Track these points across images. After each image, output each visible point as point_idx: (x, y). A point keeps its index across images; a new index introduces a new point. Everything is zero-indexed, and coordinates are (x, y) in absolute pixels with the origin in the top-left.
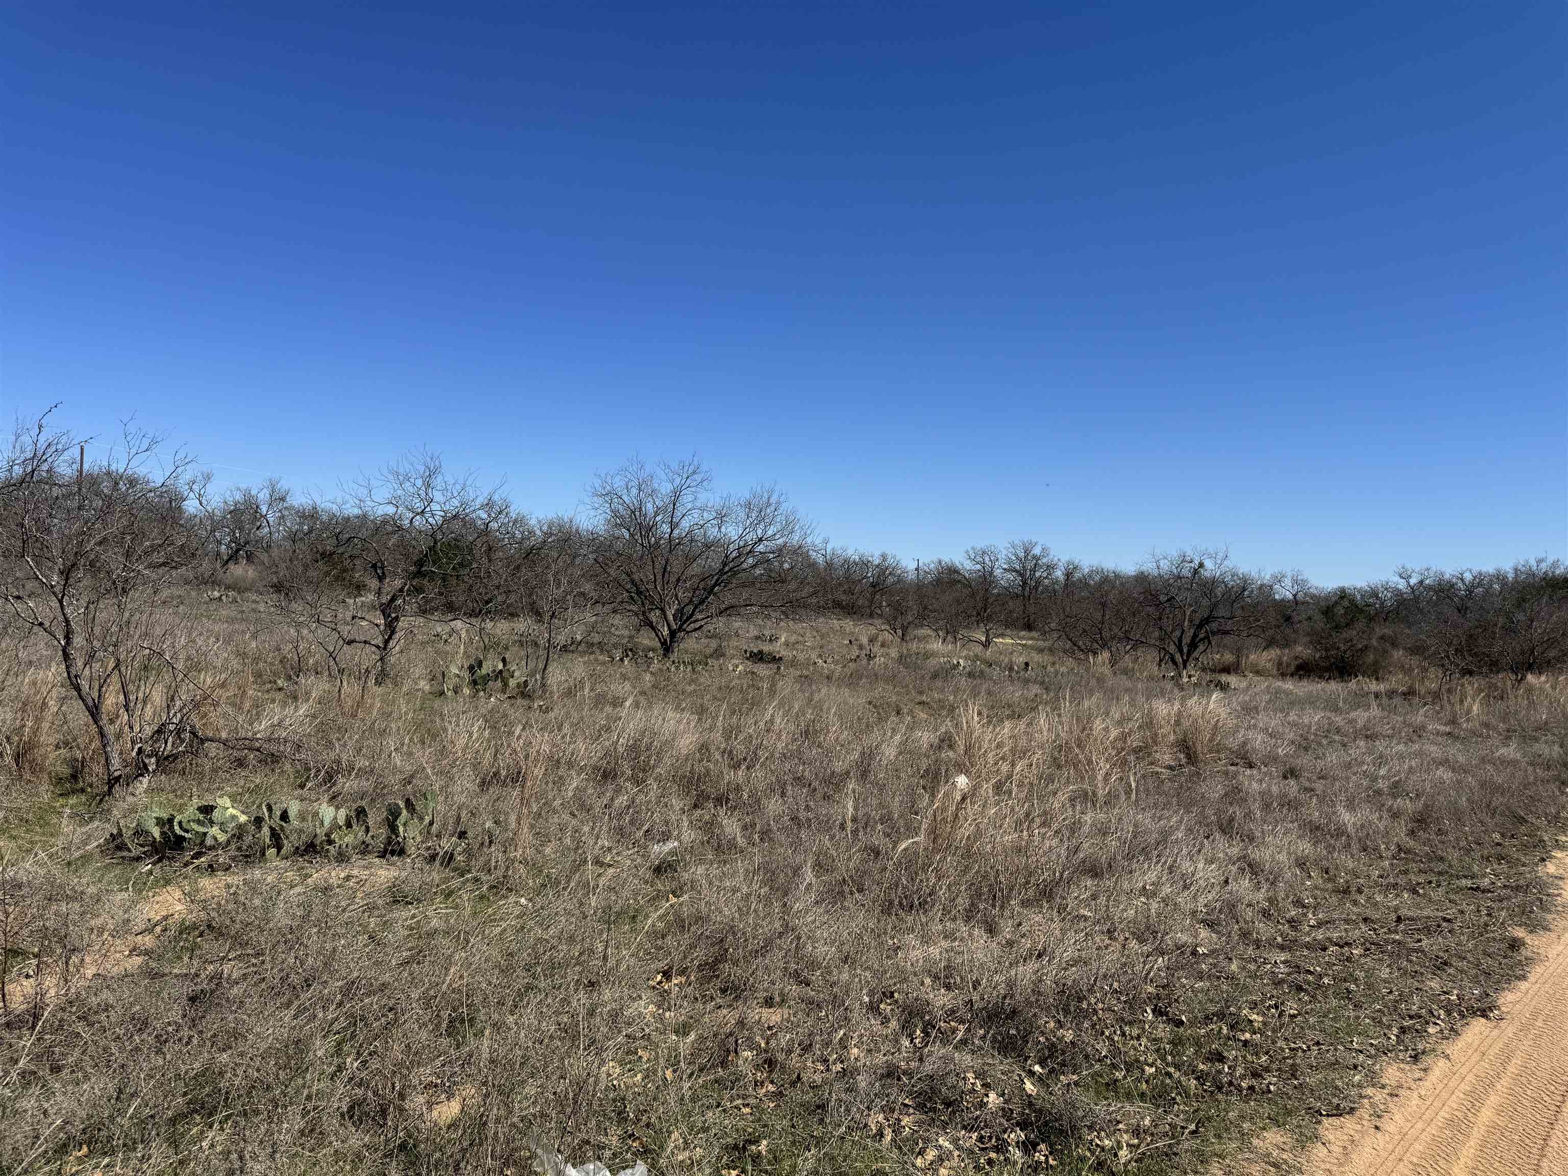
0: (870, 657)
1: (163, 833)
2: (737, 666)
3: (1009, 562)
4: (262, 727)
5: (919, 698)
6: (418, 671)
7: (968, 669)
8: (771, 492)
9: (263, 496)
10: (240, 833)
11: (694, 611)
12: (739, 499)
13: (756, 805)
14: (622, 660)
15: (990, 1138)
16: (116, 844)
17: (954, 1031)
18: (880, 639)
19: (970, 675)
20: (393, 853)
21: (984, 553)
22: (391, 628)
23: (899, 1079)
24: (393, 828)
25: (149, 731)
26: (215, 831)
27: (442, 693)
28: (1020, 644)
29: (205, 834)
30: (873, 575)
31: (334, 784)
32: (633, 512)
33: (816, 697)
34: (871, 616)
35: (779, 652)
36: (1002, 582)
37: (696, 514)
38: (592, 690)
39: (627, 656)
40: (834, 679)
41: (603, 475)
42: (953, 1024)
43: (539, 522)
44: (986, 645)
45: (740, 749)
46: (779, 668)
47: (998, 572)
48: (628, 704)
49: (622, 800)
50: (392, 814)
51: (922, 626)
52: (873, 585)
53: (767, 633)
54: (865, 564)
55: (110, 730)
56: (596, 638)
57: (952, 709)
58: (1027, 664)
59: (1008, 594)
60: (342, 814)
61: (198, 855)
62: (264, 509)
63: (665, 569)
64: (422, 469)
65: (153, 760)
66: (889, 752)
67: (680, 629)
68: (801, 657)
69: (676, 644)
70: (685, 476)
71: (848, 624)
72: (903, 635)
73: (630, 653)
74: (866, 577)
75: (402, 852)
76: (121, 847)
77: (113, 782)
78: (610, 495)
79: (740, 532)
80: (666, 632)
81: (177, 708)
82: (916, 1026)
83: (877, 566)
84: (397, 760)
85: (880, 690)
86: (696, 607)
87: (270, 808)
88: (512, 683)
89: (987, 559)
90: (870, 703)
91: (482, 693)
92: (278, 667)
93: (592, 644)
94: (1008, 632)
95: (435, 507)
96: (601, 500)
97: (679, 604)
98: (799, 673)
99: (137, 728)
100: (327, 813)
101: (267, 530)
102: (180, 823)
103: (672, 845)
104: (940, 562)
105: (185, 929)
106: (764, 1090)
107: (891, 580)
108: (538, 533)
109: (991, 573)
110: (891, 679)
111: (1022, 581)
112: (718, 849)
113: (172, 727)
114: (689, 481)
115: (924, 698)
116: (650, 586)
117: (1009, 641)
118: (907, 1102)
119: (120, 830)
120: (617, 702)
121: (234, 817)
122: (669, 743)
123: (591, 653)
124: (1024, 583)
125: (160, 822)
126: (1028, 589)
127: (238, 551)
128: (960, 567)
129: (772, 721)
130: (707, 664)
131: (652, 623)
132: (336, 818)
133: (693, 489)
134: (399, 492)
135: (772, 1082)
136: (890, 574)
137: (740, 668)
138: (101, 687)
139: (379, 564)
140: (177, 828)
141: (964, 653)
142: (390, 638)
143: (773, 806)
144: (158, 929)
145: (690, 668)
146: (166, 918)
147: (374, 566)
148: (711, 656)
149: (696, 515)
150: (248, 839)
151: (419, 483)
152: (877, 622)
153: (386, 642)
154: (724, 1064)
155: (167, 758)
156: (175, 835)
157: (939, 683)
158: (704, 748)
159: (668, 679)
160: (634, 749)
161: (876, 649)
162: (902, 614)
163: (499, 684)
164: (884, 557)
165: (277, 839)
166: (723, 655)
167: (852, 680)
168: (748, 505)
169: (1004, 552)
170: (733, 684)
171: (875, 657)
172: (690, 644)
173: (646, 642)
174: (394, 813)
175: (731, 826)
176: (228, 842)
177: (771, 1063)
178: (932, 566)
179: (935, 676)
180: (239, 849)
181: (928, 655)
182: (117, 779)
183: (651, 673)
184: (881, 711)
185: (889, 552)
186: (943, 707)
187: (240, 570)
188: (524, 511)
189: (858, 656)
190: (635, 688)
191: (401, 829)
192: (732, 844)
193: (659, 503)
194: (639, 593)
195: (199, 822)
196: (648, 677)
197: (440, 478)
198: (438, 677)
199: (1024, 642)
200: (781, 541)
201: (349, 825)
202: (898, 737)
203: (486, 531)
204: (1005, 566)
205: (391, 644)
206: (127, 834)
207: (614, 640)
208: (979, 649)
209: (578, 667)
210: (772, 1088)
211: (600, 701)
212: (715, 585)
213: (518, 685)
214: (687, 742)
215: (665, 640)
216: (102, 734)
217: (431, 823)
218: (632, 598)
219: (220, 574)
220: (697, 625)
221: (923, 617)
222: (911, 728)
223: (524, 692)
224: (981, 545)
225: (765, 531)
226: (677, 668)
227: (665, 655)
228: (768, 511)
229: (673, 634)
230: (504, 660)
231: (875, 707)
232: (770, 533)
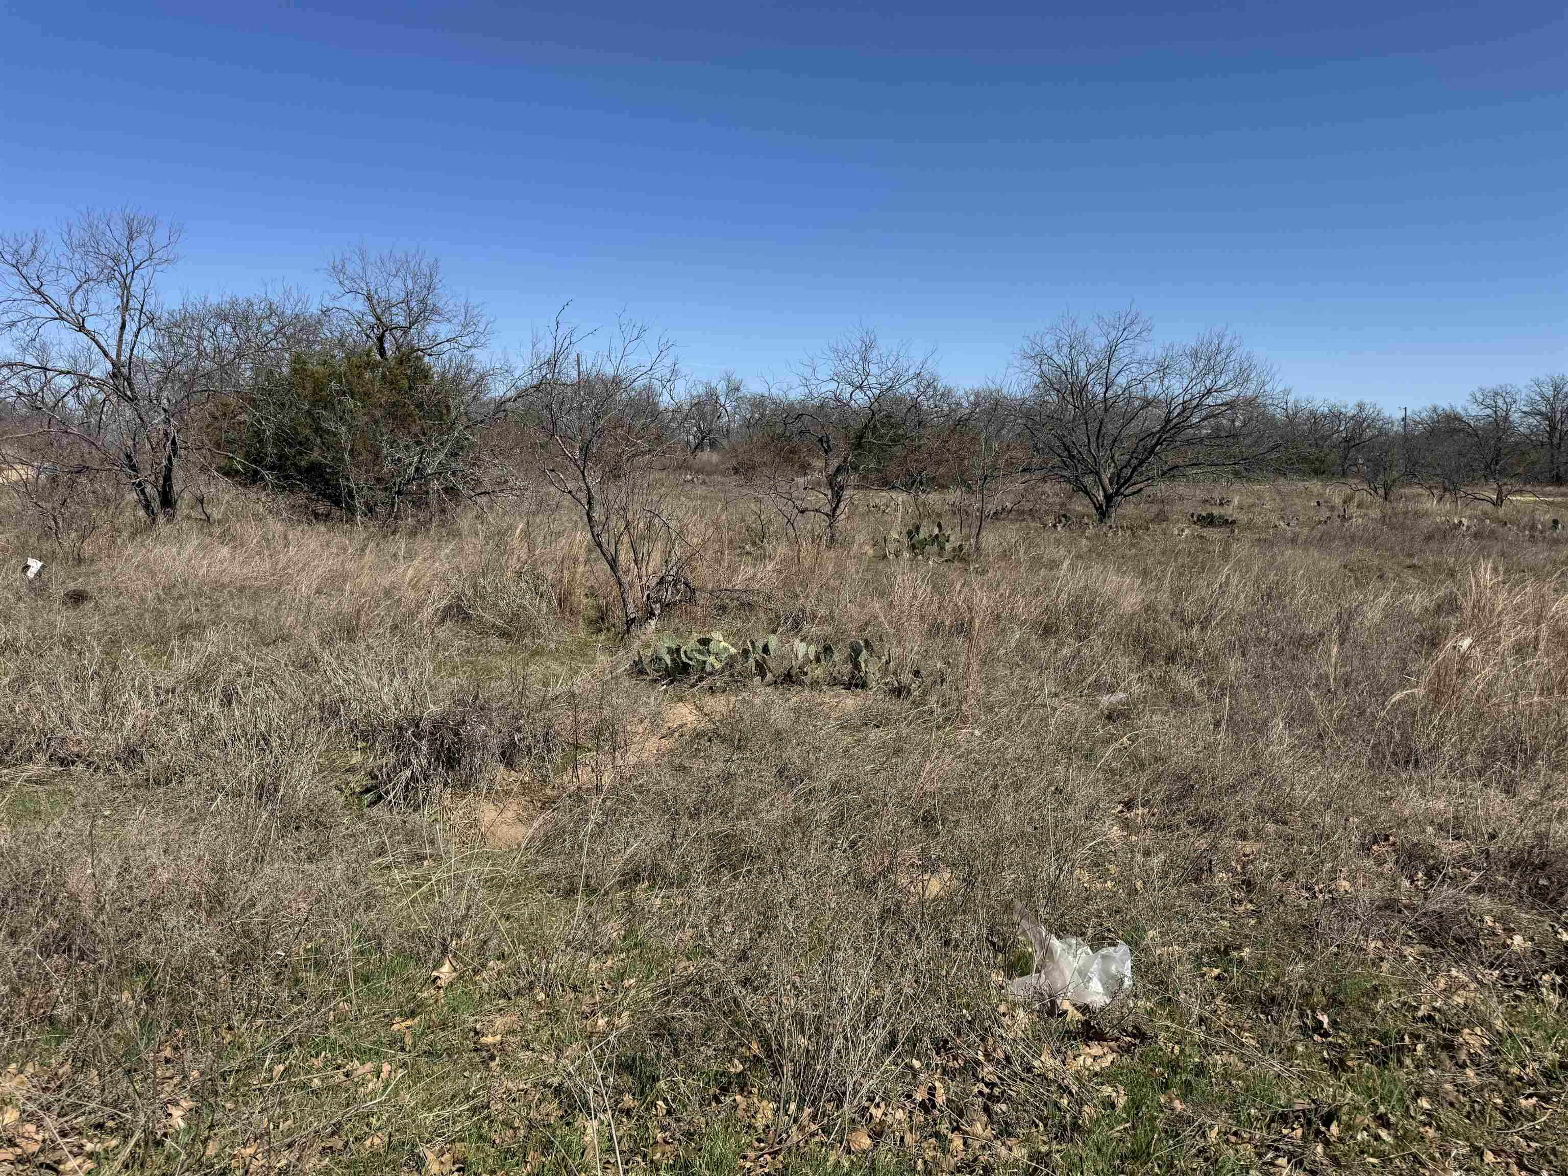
0: (1343, 518)
1: (673, 660)
2: (1183, 530)
3: (1533, 403)
4: (739, 581)
5: (1408, 562)
6: (860, 538)
7: (1473, 529)
8: (1221, 337)
9: (721, 387)
10: (730, 663)
11: (1132, 473)
12: (1185, 346)
13: (1214, 661)
14: (1055, 526)
15: (1516, 978)
16: (638, 670)
17: (1465, 877)
18: (1356, 499)
19: (1476, 536)
20: (856, 686)
21: (1496, 394)
22: (838, 498)
23: (1400, 911)
24: (857, 666)
25: (654, 581)
26: (712, 659)
27: (885, 556)
28: (1546, 502)
29: (705, 662)
30: (1346, 429)
31: (800, 630)
32: (1065, 373)
33: (1279, 559)
34: (1344, 474)
35: (1231, 515)
36: (1521, 429)
37: (1134, 368)
38: (1025, 553)
39: (1060, 522)
40: (1299, 542)
41: (1032, 336)
42: (1464, 869)
43: (966, 393)
44: (1498, 503)
45: (1190, 608)
46: (1232, 531)
47: (1515, 417)
48: (1065, 565)
49: (1065, 651)
50: (854, 651)
51: (1410, 485)
52: (1346, 440)
53: (1216, 496)
54: (1337, 416)
55: (625, 580)
56: (1027, 506)
57: (1452, 574)
58: (1556, 522)
59: (1529, 442)
60: (812, 649)
61: (701, 679)
62: (722, 400)
63: (1099, 431)
64: (859, 344)
65: (658, 605)
66: (1373, 614)
67: (1117, 493)
68: (1258, 520)
69: (1113, 509)
70: (1121, 328)
71: (1315, 485)
72: (1386, 494)
73: (1063, 519)
74: (1338, 431)
75: (864, 685)
76: (642, 672)
77: (630, 622)
78: (1040, 357)
79: (1185, 384)
80: (1101, 497)
81: (673, 562)
82: (1417, 870)
83: (1352, 418)
84: (853, 609)
85: (1357, 553)
86: (1135, 469)
87: (753, 644)
88: (948, 546)
89: (1500, 402)
90: (1345, 567)
91: (920, 557)
92: (745, 535)
93: (1023, 512)
94: (1529, 488)
95: (872, 380)
96: (1030, 363)
97: (1116, 467)
98: (1257, 536)
99: (644, 579)
100: (801, 648)
101: (725, 419)
102: (685, 652)
103: (1121, 695)
104: (1435, 410)
105: (698, 735)
106: (1243, 908)
107: (1369, 433)
108: (965, 404)
109: (1506, 418)
110: (1372, 541)
111: (1549, 426)
112: (1174, 701)
113: (670, 578)
114: (1126, 333)
115: (1415, 561)
116: (1084, 450)
117: (1530, 498)
118: (1410, 933)
119: (640, 658)
120: (1054, 565)
121: (726, 649)
122: (1112, 602)
123: (1023, 520)
124: (1553, 428)
125: (670, 651)
126: (1557, 435)
127: (703, 439)
128: (1462, 413)
129: (1227, 583)
130: (1148, 529)
131: (1085, 487)
132: (807, 654)
133: (1131, 341)
134: (840, 368)
135: (1251, 902)
136: (1368, 426)
137: (1187, 531)
138: (616, 544)
139: (825, 439)
140: (683, 656)
141: (1468, 512)
142: (837, 506)
143: (1234, 664)
144: (676, 735)
145: (1129, 532)
146: (681, 726)
147: (821, 440)
148: (1152, 521)
149: (1134, 370)
150: (738, 667)
151: (857, 358)
152: (1352, 481)
153: (834, 510)
154: (1197, 880)
155: (667, 605)
156: (683, 663)
157: (1434, 545)
158: (1149, 609)
159: (1105, 544)
160: (1075, 605)
161: (1352, 509)
162: (1385, 469)
163: (935, 548)
164: (1361, 407)
165: (761, 668)
166: (1165, 519)
167: (1323, 542)
168: (1195, 355)
169: (1525, 392)
170: (1180, 547)
171: (1350, 518)
172: (1128, 509)
173: (1079, 508)
174: (856, 652)
175: (1186, 681)
176: (723, 670)
177: (1249, 884)
178: (1424, 414)
179: (1429, 538)
180: (732, 675)
181: (1418, 515)
182: (633, 620)
183: (1088, 538)
184: (1359, 575)
185: (1367, 400)
186: (1440, 572)
187: (707, 456)
188: (952, 384)
189: (1329, 518)
190: (1069, 552)
191: (863, 665)
192: (1189, 698)
193: (1092, 360)
194: (1071, 456)
195: (699, 651)
196: (1084, 541)
197: (875, 352)
198: (878, 542)
199: (1551, 499)
200: (1234, 392)
201: (818, 660)
202: (1382, 600)
203: (915, 405)
204: (1525, 409)
205: (838, 512)
206: (646, 661)
207: (1045, 508)
208: (1488, 507)
209: (1011, 532)
210: (1250, 907)
211: (1036, 563)
212: (1157, 444)
213: (954, 550)
214: (1131, 602)
215: (1101, 505)
216: (620, 583)
217: (888, 663)
218: (1064, 462)
219: (691, 460)
220: (1138, 486)
221: (1412, 474)
222: (1400, 592)
223: (959, 555)
224: (1491, 385)
225: (1215, 381)
226: (1115, 533)
227: (1101, 521)
228: (1219, 358)
229: (1109, 498)
230: (939, 526)
231: (1351, 570)
232: (1220, 383)
